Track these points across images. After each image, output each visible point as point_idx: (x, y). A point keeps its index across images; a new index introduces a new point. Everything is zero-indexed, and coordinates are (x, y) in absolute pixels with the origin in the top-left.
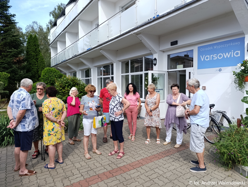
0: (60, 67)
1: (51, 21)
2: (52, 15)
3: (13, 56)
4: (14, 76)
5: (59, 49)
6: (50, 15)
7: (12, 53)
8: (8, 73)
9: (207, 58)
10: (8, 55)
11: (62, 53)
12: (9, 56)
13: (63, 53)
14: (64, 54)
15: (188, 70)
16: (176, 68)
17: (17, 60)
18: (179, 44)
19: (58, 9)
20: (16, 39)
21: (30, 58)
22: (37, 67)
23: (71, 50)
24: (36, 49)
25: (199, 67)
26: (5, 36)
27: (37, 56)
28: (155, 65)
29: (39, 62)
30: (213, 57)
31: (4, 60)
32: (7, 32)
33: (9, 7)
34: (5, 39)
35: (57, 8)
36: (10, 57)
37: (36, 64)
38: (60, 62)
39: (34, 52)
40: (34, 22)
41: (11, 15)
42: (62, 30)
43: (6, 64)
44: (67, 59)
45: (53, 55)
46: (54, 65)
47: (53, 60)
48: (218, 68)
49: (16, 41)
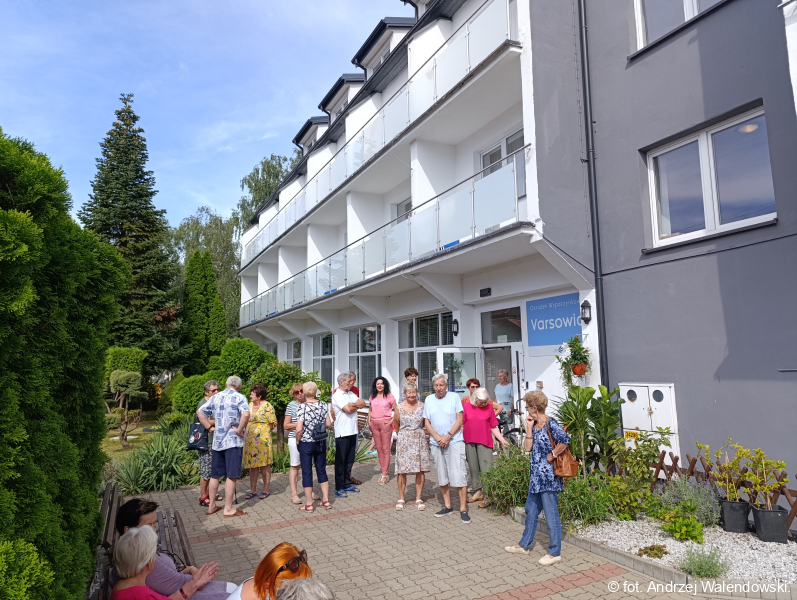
0: (262, 328)
1: (244, 201)
2: (246, 187)
3: (156, 307)
4: (154, 355)
5: (263, 285)
6: (243, 186)
7: (155, 300)
8: (143, 349)
9: (541, 325)
10: (143, 305)
11: (268, 295)
12: (147, 307)
13: (271, 296)
14: (274, 298)
15: (515, 346)
16: (496, 342)
17: (163, 317)
18: (494, 294)
19: (264, 170)
20: (165, 266)
21: (191, 309)
22: (207, 329)
23: (288, 291)
24: (206, 285)
25: (531, 344)
26: (139, 261)
27: (207, 301)
28: (456, 334)
29: (211, 318)
30: (549, 325)
31: (135, 317)
32: (146, 251)
33: (152, 194)
34: (140, 267)
35: (260, 167)
36: (149, 310)
37: (204, 324)
38: (264, 316)
39: (201, 293)
40: (202, 209)
41: (156, 213)
42: (272, 242)
43: (140, 326)
44: (280, 311)
45: (246, 296)
46: (247, 322)
47: (247, 310)
48: (558, 346)
49: (163, 271)
